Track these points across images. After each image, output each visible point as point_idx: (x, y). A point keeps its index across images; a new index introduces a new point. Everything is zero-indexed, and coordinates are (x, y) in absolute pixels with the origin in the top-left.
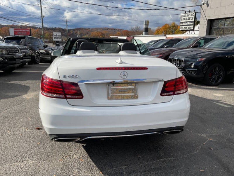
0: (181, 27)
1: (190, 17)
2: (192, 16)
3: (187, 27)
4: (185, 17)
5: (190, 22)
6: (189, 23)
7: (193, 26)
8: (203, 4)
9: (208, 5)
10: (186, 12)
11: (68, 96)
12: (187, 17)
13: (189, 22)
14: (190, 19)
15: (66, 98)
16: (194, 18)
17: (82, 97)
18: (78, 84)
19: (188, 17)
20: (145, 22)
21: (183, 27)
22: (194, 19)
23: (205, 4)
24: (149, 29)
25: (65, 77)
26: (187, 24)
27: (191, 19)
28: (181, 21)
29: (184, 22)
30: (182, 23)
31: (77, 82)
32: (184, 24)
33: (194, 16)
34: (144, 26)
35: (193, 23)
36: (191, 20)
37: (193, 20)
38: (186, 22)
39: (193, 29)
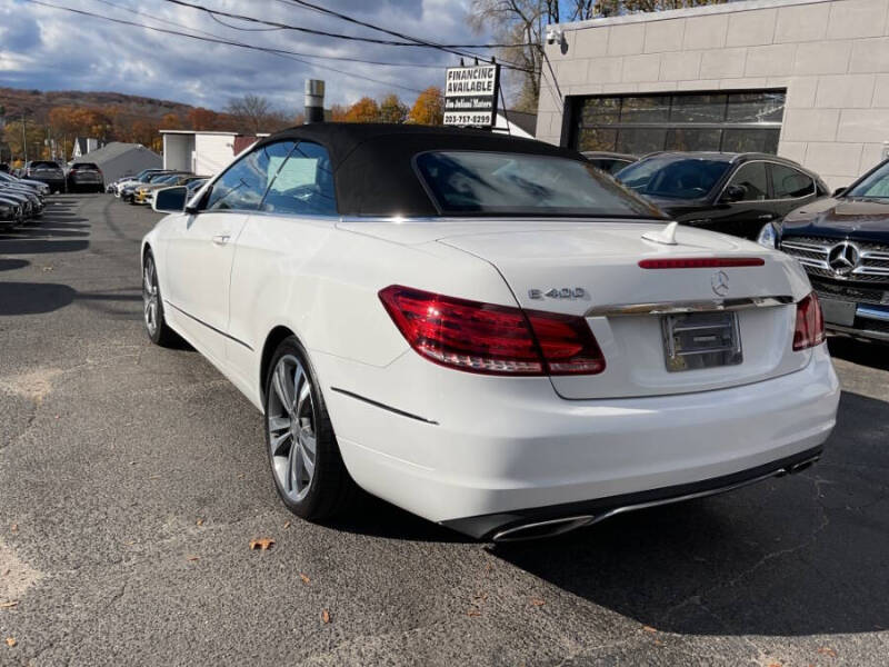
0: (446, 114)
1: (480, 80)
2: (487, 79)
3: (472, 114)
4: (463, 81)
5: (481, 98)
6: (477, 104)
7: (489, 114)
8: (551, 42)
9: (564, 48)
10: (477, 63)
11: (554, 366)
12: (470, 81)
13: (476, 97)
14: (479, 86)
15: (546, 372)
16: (493, 85)
17: (602, 367)
18: (587, 319)
19: (473, 80)
20: (311, 84)
21: (457, 114)
22: (492, 88)
23: (556, 43)
24: (325, 113)
25: (535, 295)
26: (468, 105)
27: (484, 89)
28: (448, 94)
29: (459, 98)
30: (453, 99)
31: (582, 315)
32: (458, 105)
33: (493, 79)
34: (308, 102)
35: (490, 104)
36: (481, 93)
37: (491, 93)
38: (467, 99)
39: (490, 123)
